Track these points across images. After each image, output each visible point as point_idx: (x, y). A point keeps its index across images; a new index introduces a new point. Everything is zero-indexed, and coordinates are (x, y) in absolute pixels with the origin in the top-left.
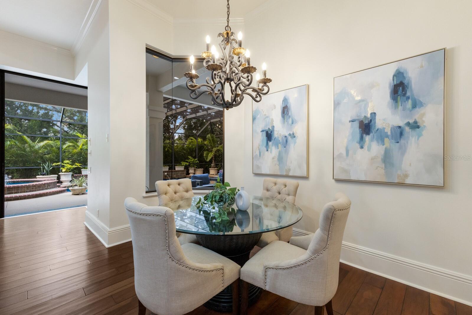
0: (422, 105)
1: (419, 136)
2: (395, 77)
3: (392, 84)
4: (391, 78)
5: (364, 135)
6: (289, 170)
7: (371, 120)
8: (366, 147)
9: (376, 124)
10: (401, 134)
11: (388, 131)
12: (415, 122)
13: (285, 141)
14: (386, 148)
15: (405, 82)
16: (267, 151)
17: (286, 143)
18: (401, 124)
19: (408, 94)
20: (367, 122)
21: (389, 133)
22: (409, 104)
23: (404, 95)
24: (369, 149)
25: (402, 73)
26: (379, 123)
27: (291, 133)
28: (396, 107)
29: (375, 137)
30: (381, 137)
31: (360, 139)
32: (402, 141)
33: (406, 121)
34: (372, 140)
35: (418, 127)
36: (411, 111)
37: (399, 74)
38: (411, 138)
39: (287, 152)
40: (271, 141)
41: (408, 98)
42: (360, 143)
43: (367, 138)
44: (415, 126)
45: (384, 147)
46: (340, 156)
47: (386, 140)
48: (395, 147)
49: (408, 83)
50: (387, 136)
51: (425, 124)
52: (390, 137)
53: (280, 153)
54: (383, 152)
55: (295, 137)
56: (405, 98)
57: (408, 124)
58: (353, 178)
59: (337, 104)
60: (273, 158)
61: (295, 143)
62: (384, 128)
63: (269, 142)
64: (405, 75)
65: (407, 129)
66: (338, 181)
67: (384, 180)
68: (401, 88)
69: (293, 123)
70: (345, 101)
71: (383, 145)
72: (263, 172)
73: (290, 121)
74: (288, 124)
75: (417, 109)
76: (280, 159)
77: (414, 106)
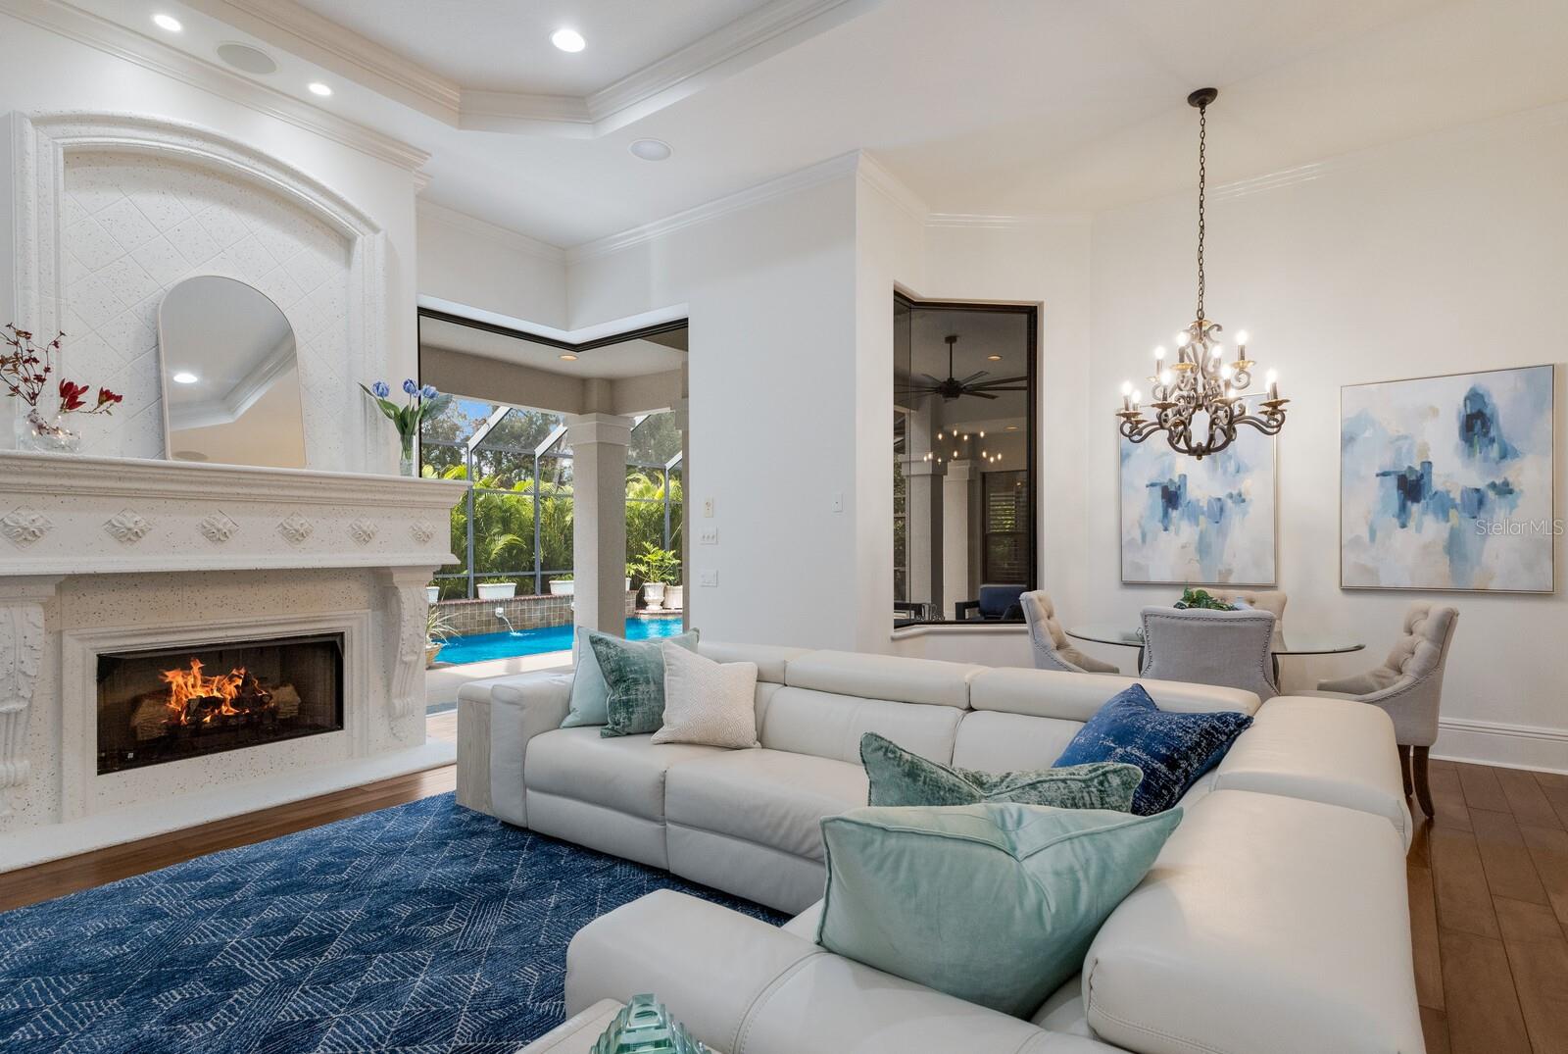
0: (1516, 454)
1: (1513, 507)
2: (1468, 402)
3: (1463, 413)
4: (1462, 403)
5: (1409, 503)
6: (1229, 572)
7: (1422, 475)
8: (1412, 524)
9: (1433, 483)
10: (1481, 503)
11: (1456, 496)
12: (1506, 484)
13: (1216, 509)
14: (1452, 528)
15: (1488, 412)
16: (1166, 529)
17: (1221, 515)
18: (1481, 485)
19: (1493, 433)
20: (1414, 478)
21: (1458, 501)
22: (1494, 451)
23: (1486, 434)
24: (1419, 529)
25: (1482, 396)
26: (1438, 481)
27: (1235, 492)
28: (1471, 455)
29: (1431, 506)
30: (1443, 506)
31: (1400, 510)
32: (1482, 515)
33: (1489, 481)
34: (1424, 512)
35: (1511, 492)
36: (1497, 463)
37: (1475, 397)
38: (1497, 510)
39: (1223, 533)
40: (1177, 509)
41: (1492, 441)
42: (1399, 517)
43: (1415, 508)
44: (1505, 490)
45: (1449, 525)
46: (1356, 542)
47: (1453, 513)
48: (1469, 525)
49: (1492, 415)
50: (1455, 506)
51: (1521, 487)
52: (1460, 508)
53: (1202, 537)
54: (1446, 535)
55: (1244, 501)
56: (1486, 440)
57: (1493, 486)
58: (1384, 584)
59: (1348, 440)
60: (1183, 547)
61: (1245, 513)
62: (1448, 492)
63: (1170, 510)
64: (1486, 400)
65: (1491, 495)
66: (1348, 590)
67: (1450, 585)
68: (1479, 422)
69: (1238, 472)
70: (1367, 434)
71: (1448, 521)
72: (1154, 579)
73: (1231, 467)
74: (1225, 472)
75: (1507, 462)
76: (1203, 548)
77: (1504, 455)
